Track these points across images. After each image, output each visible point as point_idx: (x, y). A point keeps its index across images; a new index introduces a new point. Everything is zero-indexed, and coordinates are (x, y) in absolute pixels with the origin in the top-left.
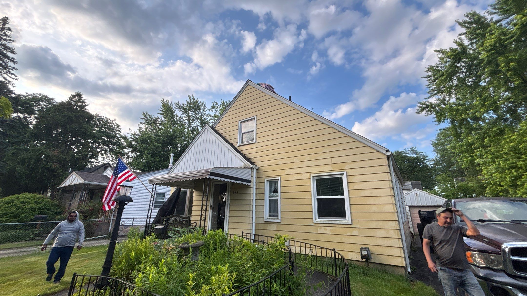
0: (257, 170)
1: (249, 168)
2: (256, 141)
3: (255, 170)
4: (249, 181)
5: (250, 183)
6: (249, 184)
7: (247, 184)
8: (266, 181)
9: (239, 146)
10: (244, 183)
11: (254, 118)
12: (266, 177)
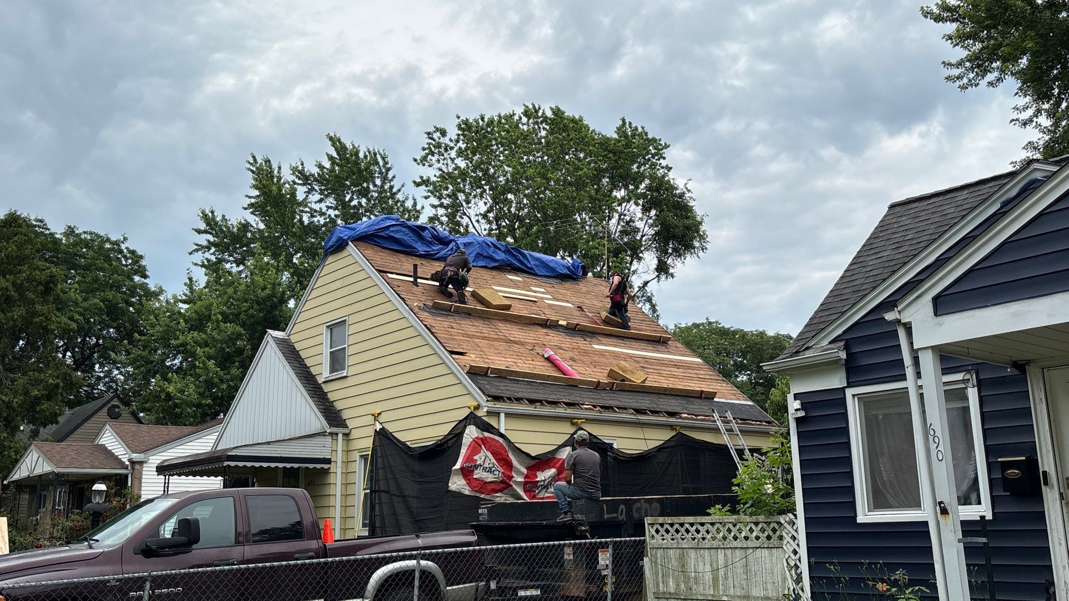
0: (344, 435)
1: (325, 435)
2: (347, 373)
3: (340, 436)
4: (328, 461)
5: (330, 464)
6: (326, 466)
7: (319, 466)
8: (358, 458)
9: (324, 382)
10: (311, 466)
11: (345, 320)
12: (360, 450)
